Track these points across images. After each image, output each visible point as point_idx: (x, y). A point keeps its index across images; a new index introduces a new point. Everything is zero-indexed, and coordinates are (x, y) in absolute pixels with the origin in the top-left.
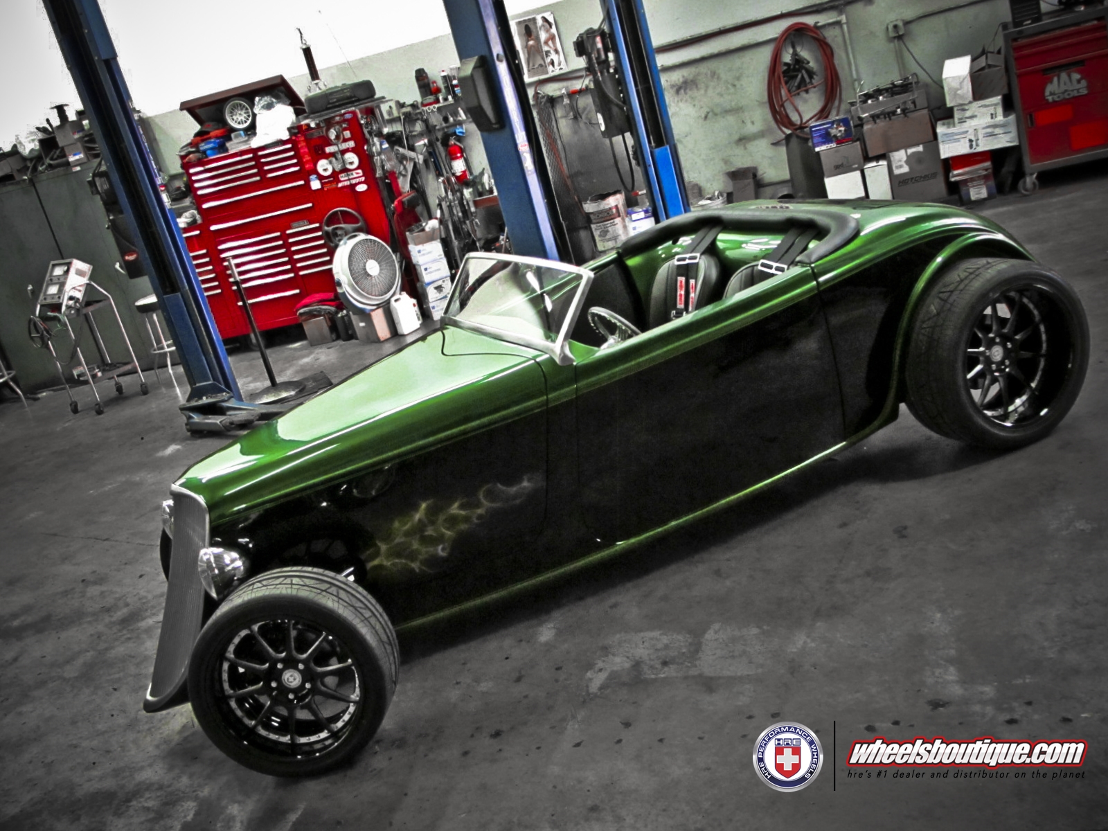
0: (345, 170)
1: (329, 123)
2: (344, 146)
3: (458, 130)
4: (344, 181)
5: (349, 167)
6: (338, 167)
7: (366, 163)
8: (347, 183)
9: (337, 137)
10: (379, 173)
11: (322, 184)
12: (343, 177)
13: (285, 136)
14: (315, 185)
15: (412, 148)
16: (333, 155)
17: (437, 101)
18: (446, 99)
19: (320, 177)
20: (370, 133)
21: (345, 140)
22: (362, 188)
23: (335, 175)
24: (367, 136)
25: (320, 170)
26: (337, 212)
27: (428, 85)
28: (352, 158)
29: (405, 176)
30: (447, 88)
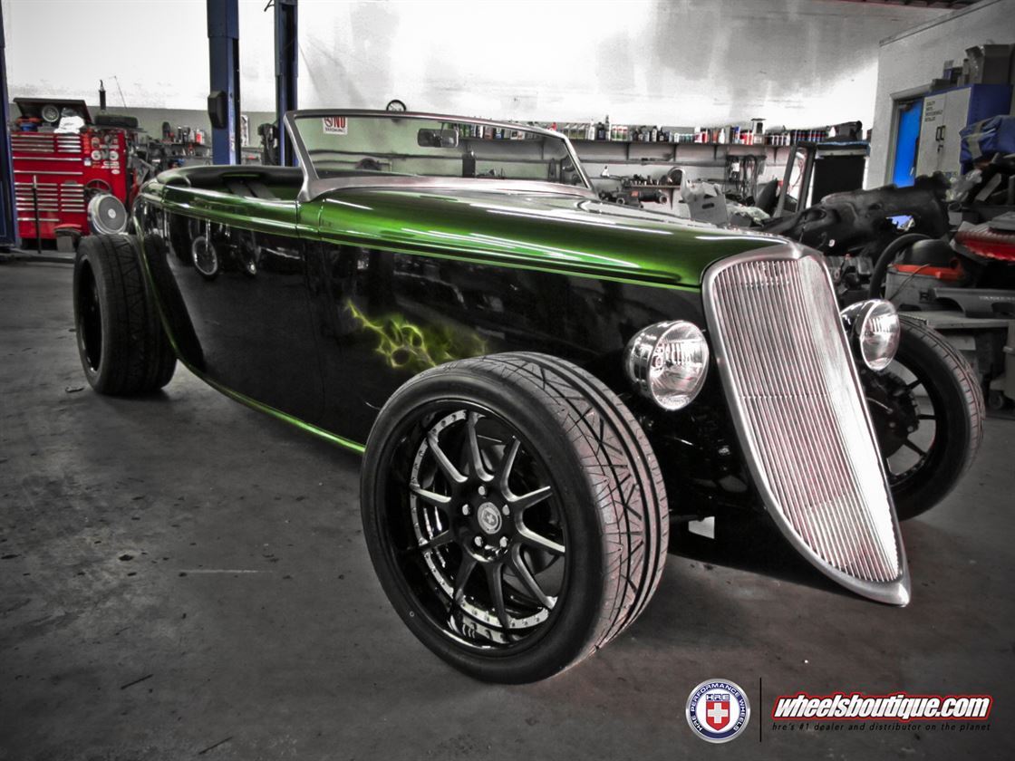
0: (108, 160)
1: (107, 132)
2: (111, 147)
3: (180, 160)
4: (105, 166)
5: (112, 159)
6: (105, 157)
7: (123, 160)
8: (107, 167)
9: (110, 141)
10: (129, 166)
11: (92, 164)
12: (105, 163)
13: (77, 132)
14: (87, 163)
15: (150, 162)
16: (104, 150)
17: (172, 141)
18: (177, 141)
19: (92, 160)
20: (130, 144)
21: (113, 144)
22: (116, 172)
23: (101, 162)
24: (127, 145)
25: (93, 156)
26: (96, 182)
27: (169, 132)
28: (115, 155)
29: (141, 176)
30: (180, 135)
